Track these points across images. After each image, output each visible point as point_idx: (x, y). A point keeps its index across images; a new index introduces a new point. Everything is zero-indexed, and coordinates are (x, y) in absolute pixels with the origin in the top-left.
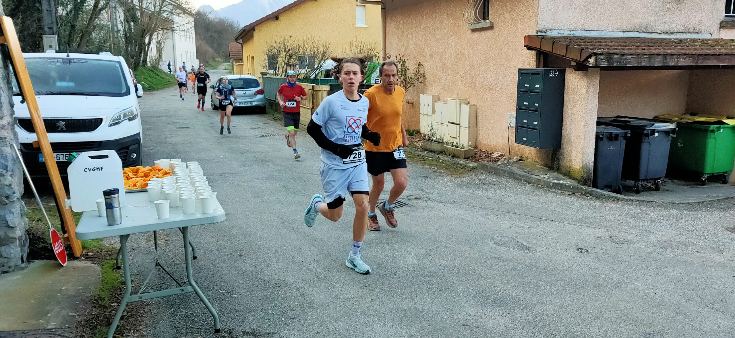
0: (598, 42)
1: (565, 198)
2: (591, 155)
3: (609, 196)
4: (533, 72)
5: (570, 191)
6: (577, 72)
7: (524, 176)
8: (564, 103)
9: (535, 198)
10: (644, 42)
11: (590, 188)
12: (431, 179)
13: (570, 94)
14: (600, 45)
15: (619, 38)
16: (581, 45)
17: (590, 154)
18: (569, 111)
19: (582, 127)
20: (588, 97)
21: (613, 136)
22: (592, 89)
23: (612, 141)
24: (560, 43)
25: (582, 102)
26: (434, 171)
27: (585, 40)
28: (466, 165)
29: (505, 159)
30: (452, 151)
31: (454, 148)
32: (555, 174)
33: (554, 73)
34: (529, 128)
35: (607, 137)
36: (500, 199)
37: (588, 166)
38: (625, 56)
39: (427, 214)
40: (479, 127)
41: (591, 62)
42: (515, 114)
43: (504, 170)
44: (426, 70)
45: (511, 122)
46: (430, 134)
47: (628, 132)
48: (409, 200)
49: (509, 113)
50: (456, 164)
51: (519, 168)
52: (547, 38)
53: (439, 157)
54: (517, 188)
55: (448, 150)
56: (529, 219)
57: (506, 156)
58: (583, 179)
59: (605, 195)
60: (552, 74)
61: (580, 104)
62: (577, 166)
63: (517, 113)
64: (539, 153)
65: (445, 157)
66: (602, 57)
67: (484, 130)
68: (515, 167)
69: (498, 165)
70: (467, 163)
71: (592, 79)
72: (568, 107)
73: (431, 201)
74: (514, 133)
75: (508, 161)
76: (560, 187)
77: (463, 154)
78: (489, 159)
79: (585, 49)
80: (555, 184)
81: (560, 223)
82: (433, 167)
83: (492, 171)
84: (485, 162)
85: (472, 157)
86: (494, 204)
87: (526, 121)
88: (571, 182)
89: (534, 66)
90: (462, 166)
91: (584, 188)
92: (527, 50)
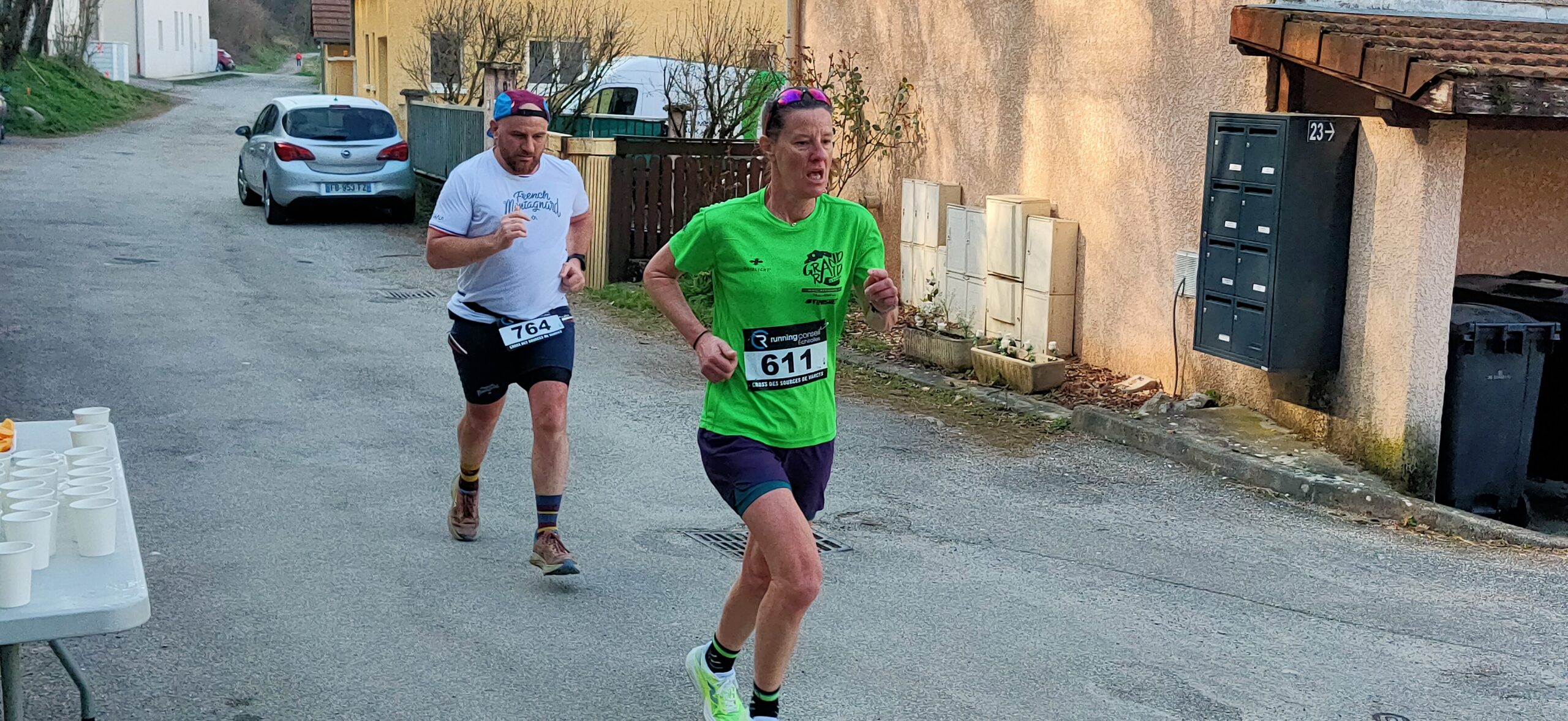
0: (1465, 37)
1: (1345, 536)
2: (1435, 399)
3: (1486, 533)
4: (1253, 125)
5: (1363, 510)
6: (1396, 129)
7: (1218, 458)
8: (1353, 229)
9: (1252, 532)
11: (1426, 503)
12: (922, 457)
13: (1370, 200)
14: (1470, 48)
15: (1534, 24)
16: (1409, 45)
17: (1429, 393)
18: (1366, 255)
19: (1408, 305)
20: (1429, 212)
21: (1506, 337)
22: (1439, 184)
23: (1503, 352)
24: (1342, 34)
25: (1409, 228)
26: (932, 433)
27: (1422, 29)
28: (1038, 416)
29: (1162, 398)
30: (994, 365)
31: (1002, 357)
32: (1320, 454)
33: (1321, 131)
34: (1240, 304)
35: (1488, 342)
36: (1138, 534)
37: (1424, 431)
38: (1548, 85)
39: (896, 579)
40: (1084, 292)
41: (1439, 102)
42: (1198, 257)
43: (1156, 436)
44: (922, 106)
45: (1183, 282)
46: (928, 308)
47: (1553, 328)
48: (843, 528)
49: (1178, 253)
50: (1006, 410)
51: (1205, 432)
52: (1302, 17)
53: (953, 385)
54: (1194, 496)
55: (982, 365)
56: (1227, 606)
57: (1166, 389)
58: (1408, 475)
59: (1477, 529)
60: (1315, 135)
61: (1403, 234)
62: (1388, 432)
63: (1204, 253)
64: (1271, 386)
65: (974, 385)
66: (1474, 85)
67: (1101, 301)
68: (1191, 428)
69: (1138, 419)
70: (1040, 408)
71: (1444, 154)
72: (1365, 240)
73: (914, 533)
74: (1194, 318)
75: (1172, 406)
76: (1334, 496)
77: (1030, 378)
78: (1111, 397)
79: (1421, 59)
80: (1316, 486)
81: (1325, 621)
82: (931, 419)
83: (1117, 437)
84: (1096, 408)
85: (1058, 388)
86: (1116, 549)
87: (1230, 282)
88: (1366, 483)
89: (1259, 107)
90: (1025, 418)
91: (1409, 504)
92: (1240, 54)
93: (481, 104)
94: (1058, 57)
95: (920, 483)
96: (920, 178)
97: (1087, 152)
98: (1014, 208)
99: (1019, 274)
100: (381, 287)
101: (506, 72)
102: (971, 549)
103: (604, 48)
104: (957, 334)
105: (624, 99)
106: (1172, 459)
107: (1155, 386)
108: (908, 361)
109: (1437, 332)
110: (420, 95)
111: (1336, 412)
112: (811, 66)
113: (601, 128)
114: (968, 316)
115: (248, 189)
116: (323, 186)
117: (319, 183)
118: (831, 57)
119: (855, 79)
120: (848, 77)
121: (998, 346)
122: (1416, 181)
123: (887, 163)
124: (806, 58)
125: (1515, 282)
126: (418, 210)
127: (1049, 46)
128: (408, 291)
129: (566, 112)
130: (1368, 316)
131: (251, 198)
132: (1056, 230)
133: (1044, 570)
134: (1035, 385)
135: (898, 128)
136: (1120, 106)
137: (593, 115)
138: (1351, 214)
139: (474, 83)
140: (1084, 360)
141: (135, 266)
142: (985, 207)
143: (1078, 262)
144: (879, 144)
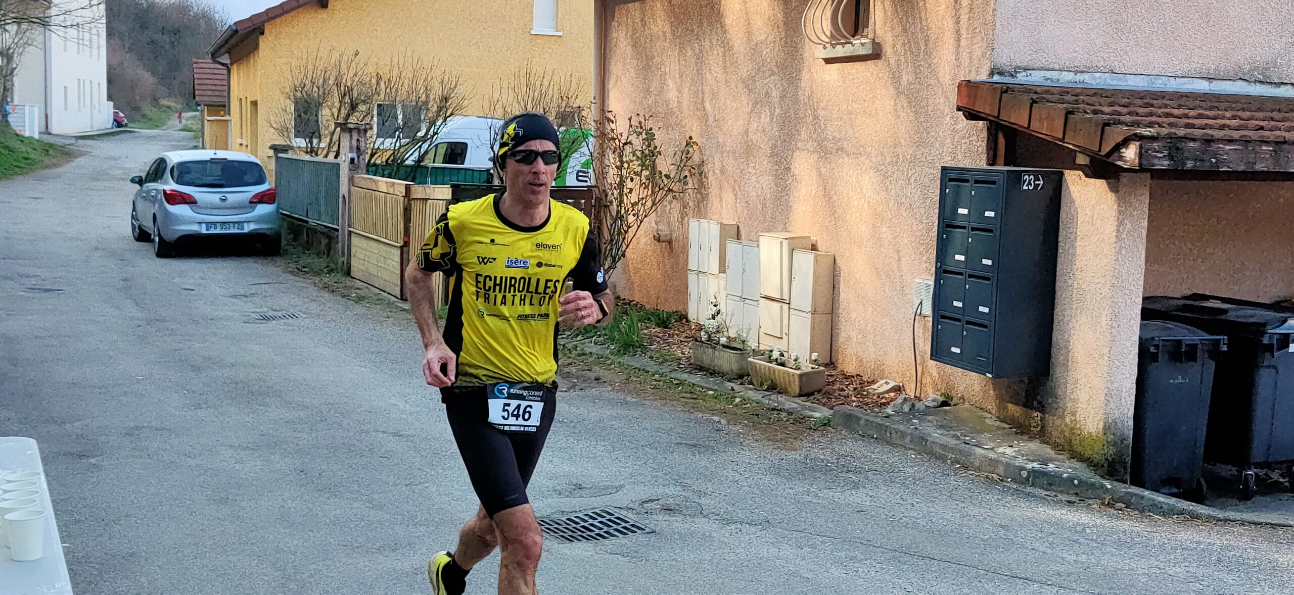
0: (1146, 105)
1: (1058, 513)
2: (1128, 399)
3: (1172, 510)
4: (977, 178)
5: (1072, 492)
6: (1093, 180)
7: (952, 449)
8: (1059, 260)
9: (982, 511)
10: (1259, 110)
11: (1123, 485)
12: (710, 450)
13: (1072, 237)
14: (1151, 114)
15: (1200, 94)
16: (1102, 112)
17: (1123, 394)
18: (1070, 282)
19: (1104, 323)
20: (1120, 247)
21: (1183, 350)
22: (1129, 225)
23: (1181, 362)
24: (1049, 104)
25: (1105, 260)
26: (718, 430)
27: (1112, 99)
28: (804, 414)
29: (905, 400)
30: (767, 373)
31: (773, 365)
32: (1034, 446)
33: (1032, 182)
34: (968, 323)
35: (1169, 352)
36: (890, 515)
37: (1120, 426)
38: (1214, 146)
39: (691, 555)
40: (840, 311)
41: (1128, 159)
42: (932, 283)
43: (901, 432)
44: (705, 158)
45: (921, 303)
46: (711, 325)
47: (1222, 341)
48: (647, 513)
49: (916, 280)
50: (778, 410)
51: (942, 427)
52: (1015, 89)
53: (733, 390)
54: (934, 481)
55: (757, 373)
56: (965, 575)
57: (908, 391)
58: (1107, 462)
59: (1164, 506)
60: (1027, 186)
61: (1099, 265)
62: (1091, 427)
63: (938, 281)
64: (994, 391)
65: (751, 389)
66: (1155, 145)
67: (853, 319)
68: (930, 424)
69: (886, 417)
70: (807, 409)
71: (1131, 200)
72: (1069, 271)
73: (705, 516)
74: (930, 333)
75: (913, 405)
76: (1048, 481)
77: (797, 382)
78: (863, 398)
79: (1114, 124)
80: (1033, 472)
81: (1045, 587)
82: (716, 418)
83: (869, 432)
84: (852, 408)
85: (819, 391)
86: (872, 528)
87: (959, 304)
88: (1075, 469)
89: (981, 162)
90: (793, 417)
91: (1109, 487)
92: (965, 119)
93: (336, 157)
94: (815, 121)
95: (708, 473)
96: (705, 218)
97: (841, 197)
98: (781, 242)
99: (786, 297)
100: (252, 310)
101: (358, 130)
102: (753, 529)
103: (440, 109)
104: (736, 347)
105: (456, 152)
106: (915, 450)
107: (898, 389)
108: (696, 369)
109: (1128, 344)
110: (285, 149)
111: (1048, 410)
112: (613, 126)
113: (438, 176)
114: (745, 331)
115: (140, 227)
116: (204, 226)
117: (200, 223)
118: (630, 119)
119: (650, 137)
120: (644, 136)
121: (770, 357)
122: (1110, 223)
123: (676, 205)
124: (609, 120)
125: (1189, 302)
126: (283, 244)
127: (809, 111)
128: (275, 314)
129: (407, 162)
130: (1072, 332)
131: (142, 236)
132: (816, 261)
133: (813, 546)
134: (800, 390)
135: (686, 177)
136: (867, 161)
137: (431, 165)
138: (1057, 249)
139: (331, 140)
140: (840, 368)
141: (43, 295)
142: (758, 241)
143: (834, 287)
144: (670, 190)
